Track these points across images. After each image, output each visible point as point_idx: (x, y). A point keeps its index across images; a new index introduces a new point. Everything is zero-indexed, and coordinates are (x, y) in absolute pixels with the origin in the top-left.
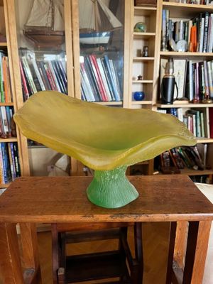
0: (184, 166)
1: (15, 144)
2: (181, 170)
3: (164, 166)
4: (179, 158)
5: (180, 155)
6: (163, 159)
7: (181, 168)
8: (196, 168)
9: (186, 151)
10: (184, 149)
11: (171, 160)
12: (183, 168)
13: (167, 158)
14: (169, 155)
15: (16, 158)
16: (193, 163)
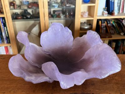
0: (115, 32)
1: (3, 18)
2: (112, 35)
3: (102, 33)
4: (112, 28)
5: (113, 25)
6: (101, 28)
7: (113, 34)
8: (122, 34)
9: (117, 23)
10: (116, 21)
11: (106, 29)
12: (114, 34)
13: (104, 27)
14: (106, 26)
15: (5, 28)
16: (121, 31)
